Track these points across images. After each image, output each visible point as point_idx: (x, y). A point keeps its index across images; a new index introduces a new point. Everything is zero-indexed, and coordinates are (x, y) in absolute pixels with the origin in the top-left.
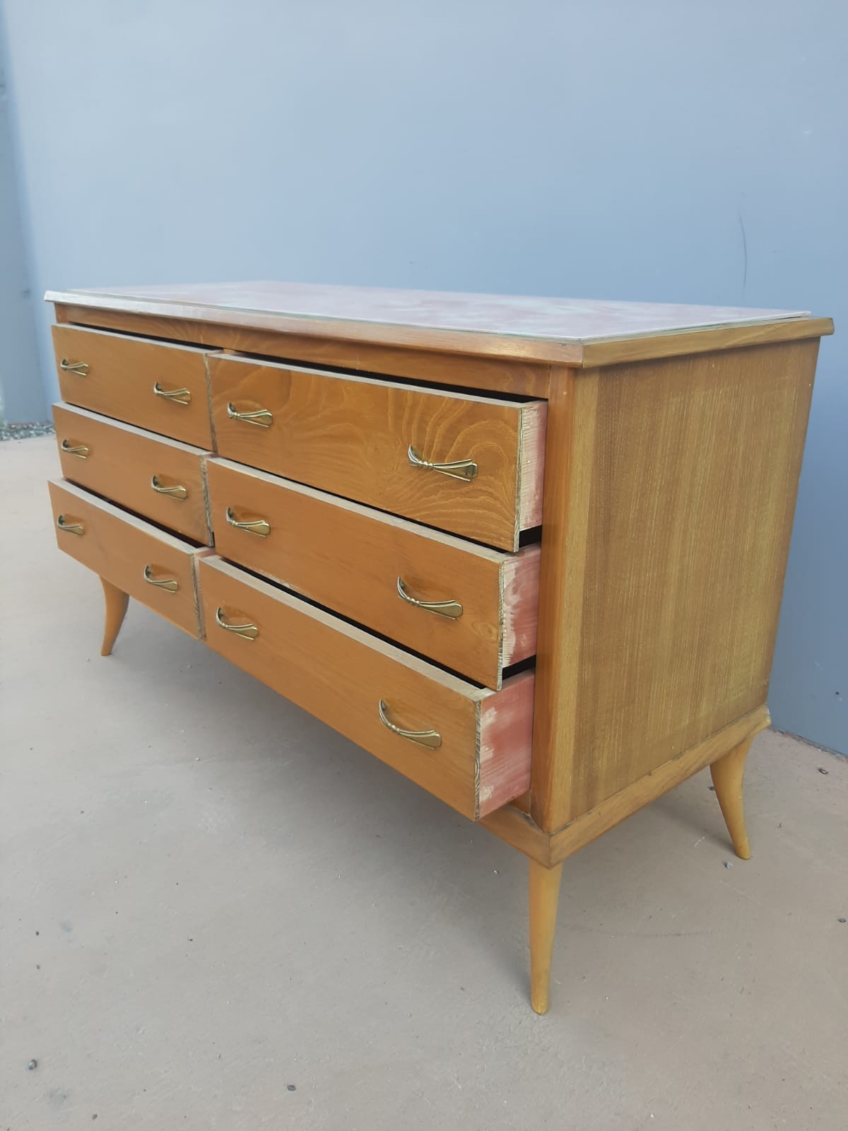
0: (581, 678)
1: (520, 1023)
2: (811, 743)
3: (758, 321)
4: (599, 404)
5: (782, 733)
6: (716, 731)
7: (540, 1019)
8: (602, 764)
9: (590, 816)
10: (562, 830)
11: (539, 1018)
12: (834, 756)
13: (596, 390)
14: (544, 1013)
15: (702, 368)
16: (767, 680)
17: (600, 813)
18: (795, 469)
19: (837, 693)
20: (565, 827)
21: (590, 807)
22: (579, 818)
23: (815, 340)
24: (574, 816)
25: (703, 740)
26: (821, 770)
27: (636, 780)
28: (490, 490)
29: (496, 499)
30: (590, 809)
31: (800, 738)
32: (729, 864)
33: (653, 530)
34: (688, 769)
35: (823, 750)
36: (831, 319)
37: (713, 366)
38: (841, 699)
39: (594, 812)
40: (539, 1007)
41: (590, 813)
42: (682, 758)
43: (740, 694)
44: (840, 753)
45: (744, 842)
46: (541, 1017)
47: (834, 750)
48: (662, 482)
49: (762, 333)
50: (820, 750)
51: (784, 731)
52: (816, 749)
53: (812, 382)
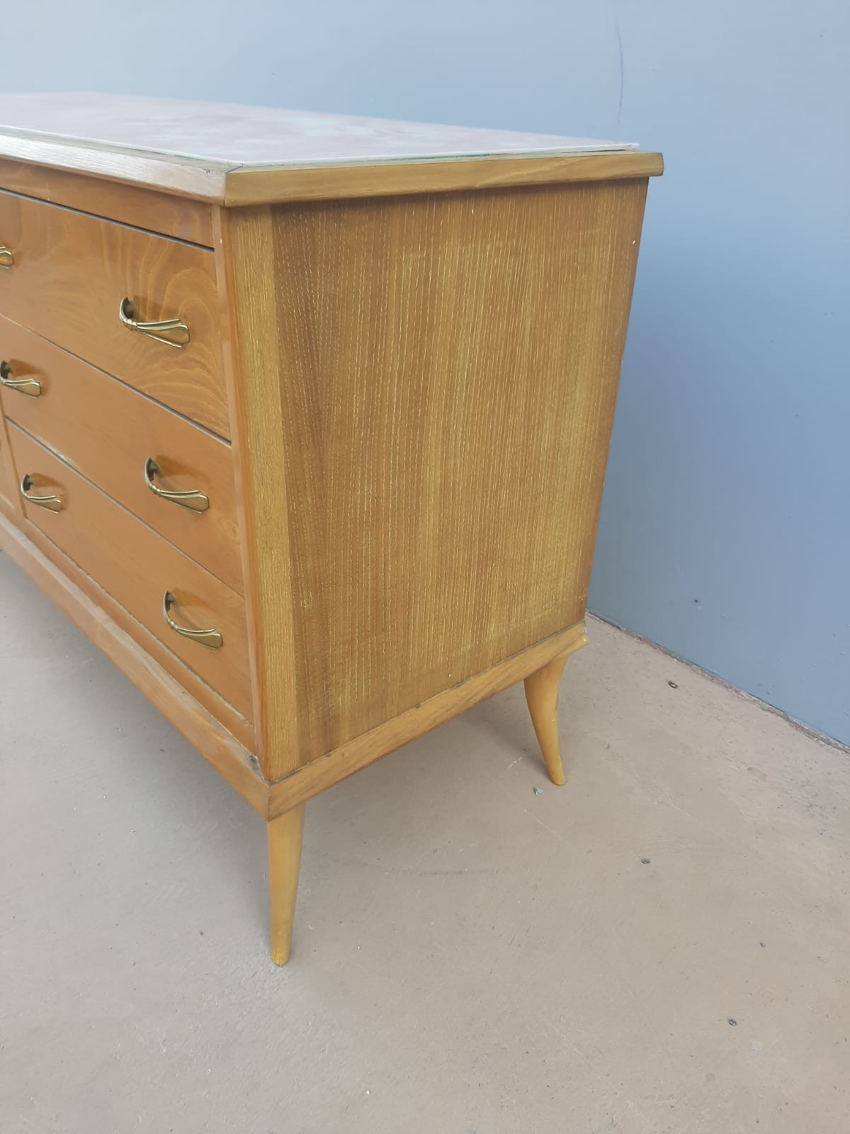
0: (297, 609)
1: (253, 975)
2: (667, 652)
3: (543, 153)
4: (277, 260)
5: (640, 639)
6: (512, 654)
7: (278, 971)
8: (343, 700)
9: (328, 759)
10: (287, 777)
11: (275, 971)
12: (689, 668)
13: (269, 238)
14: (282, 966)
15: (454, 214)
16: (584, 595)
17: (343, 755)
18: (616, 348)
19: (696, 601)
20: (293, 773)
21: (329, 748)
22: (314, 762)
23: (639, 182)
24: (306, 758)
25: (494, 665)
26: (670, 683)
27: (398, 714)
28: (203, 361)
29: (209, 372)
30: (330, 751)
31: (656, 646)
32: (539, 791)
33: (393, 427)
34: (471, 698)
35: (679, 660)
36: (661, 155)
37: (473, 211)
38: (699, 607)
39: (335, 755)
40: (277, 958)
41: (329, 756)
42: (462, 687)
43: (546, 613)
44: (696, 665)
45: (558, 767)
46: (279, 969)
47: (690, 662)
48: (401, 365)
49: (545, 168)
50: (676, 660)
51: (641, 637)
52: (672, 659)
53: (638, 237)
